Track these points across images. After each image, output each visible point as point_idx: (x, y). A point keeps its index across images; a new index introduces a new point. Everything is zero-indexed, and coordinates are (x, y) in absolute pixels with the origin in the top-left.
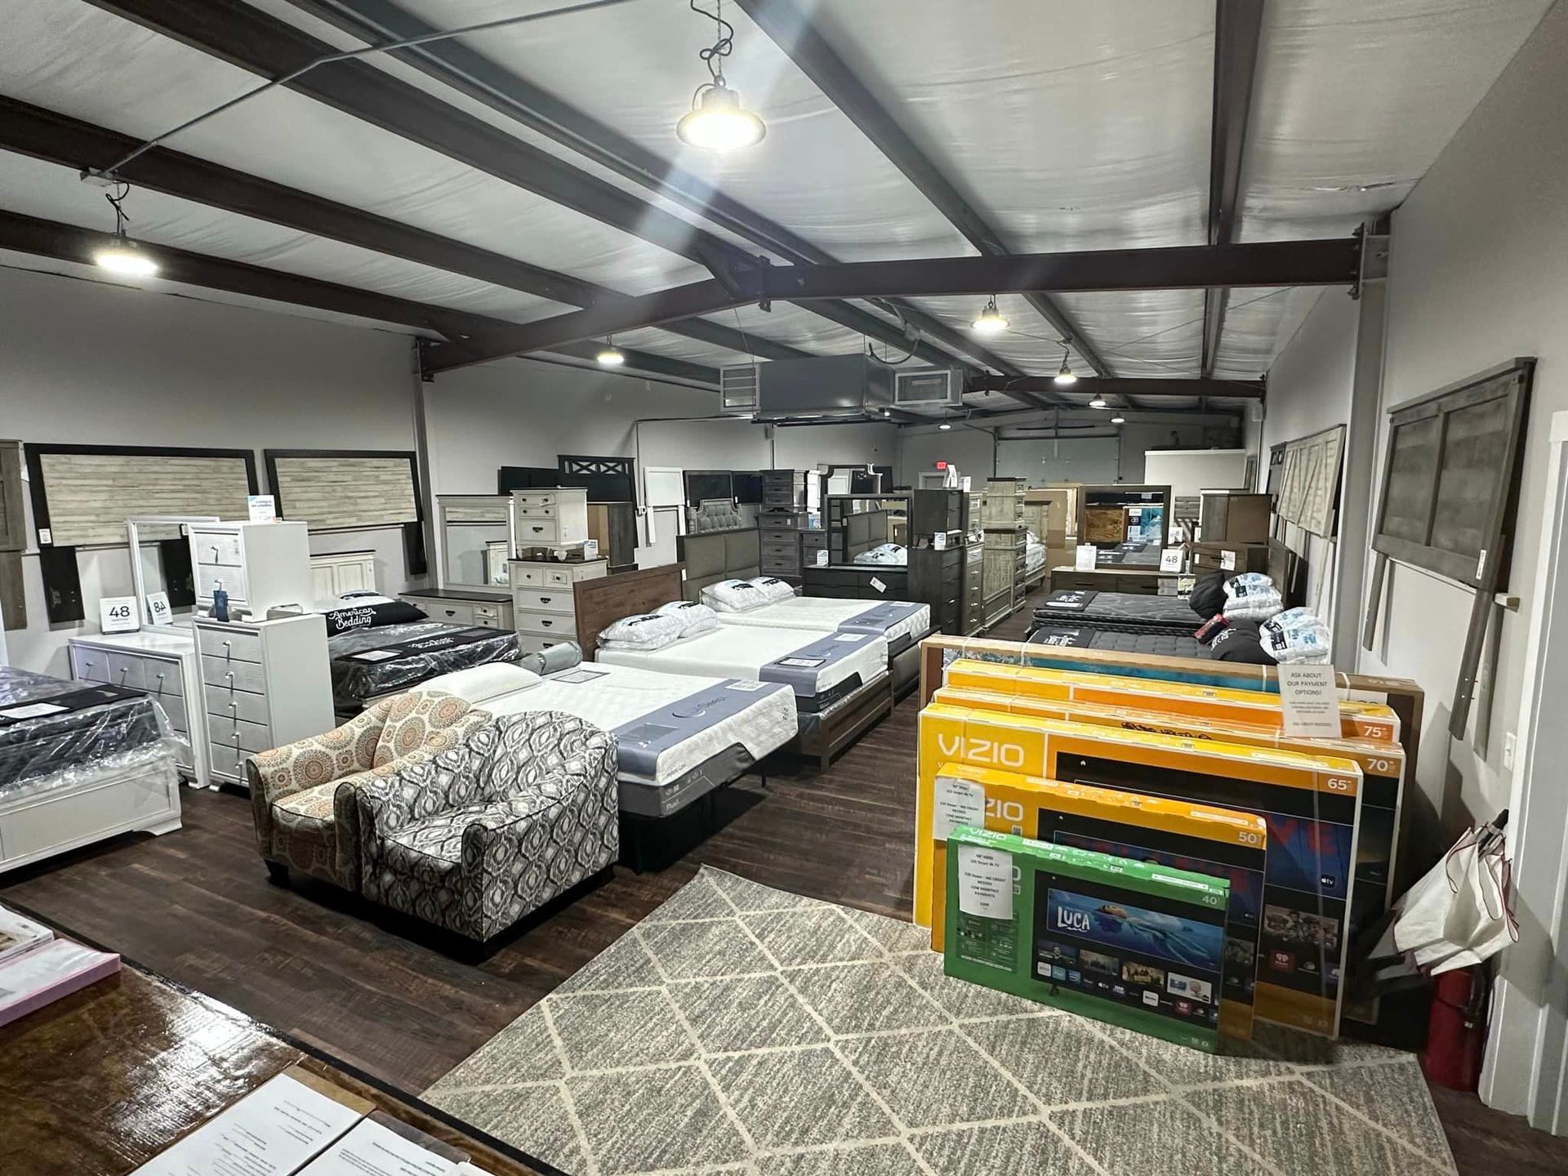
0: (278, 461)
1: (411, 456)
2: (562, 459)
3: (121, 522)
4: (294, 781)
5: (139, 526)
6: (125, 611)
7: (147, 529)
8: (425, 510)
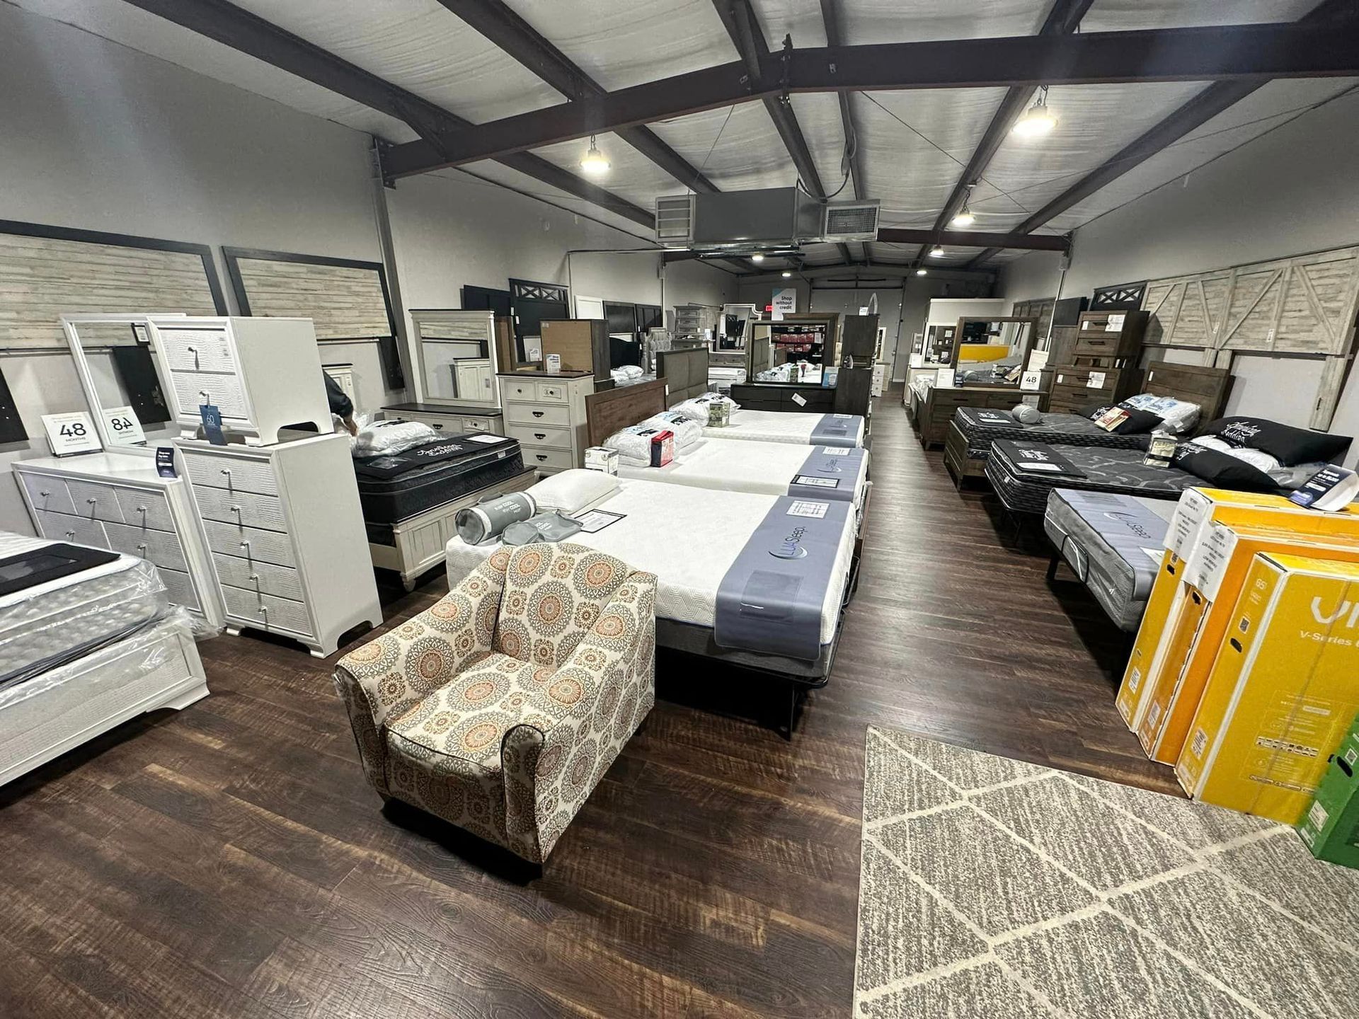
0: (240, 261)
1: (378, 267)
2: (513, 282)
3: (55, 322)
4: (408, 688)
5: (78, 326)
6: (79, 429)
7: (91, 333)
8: (397, 323)
